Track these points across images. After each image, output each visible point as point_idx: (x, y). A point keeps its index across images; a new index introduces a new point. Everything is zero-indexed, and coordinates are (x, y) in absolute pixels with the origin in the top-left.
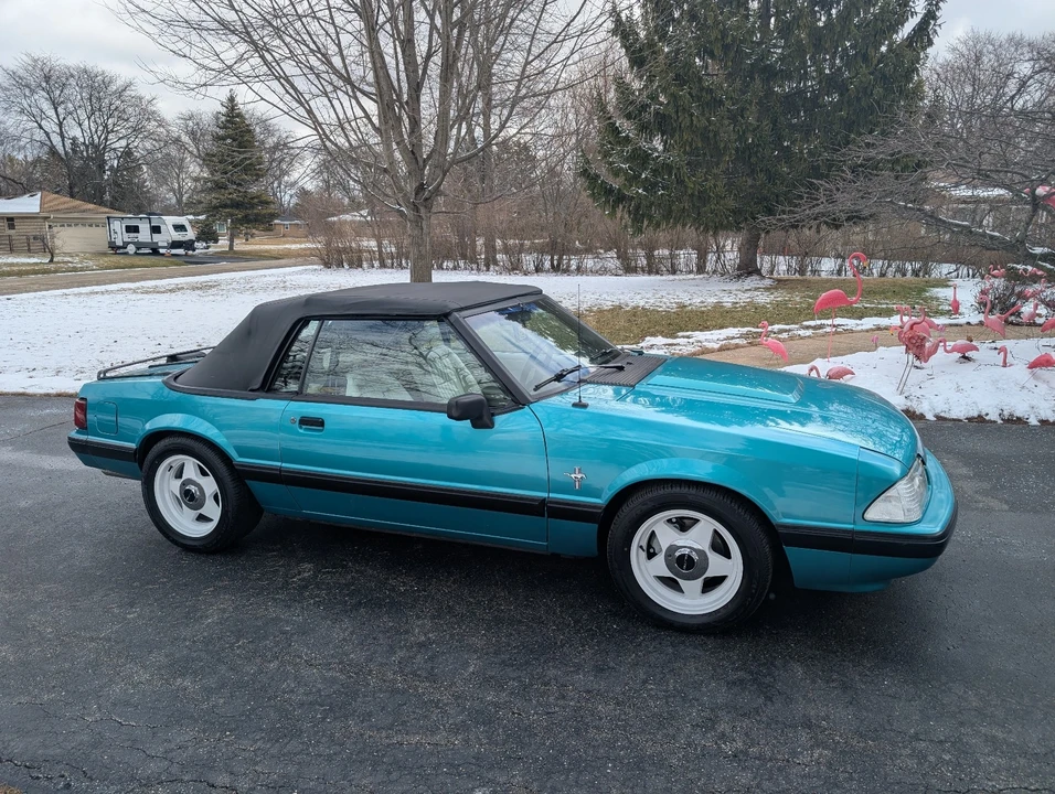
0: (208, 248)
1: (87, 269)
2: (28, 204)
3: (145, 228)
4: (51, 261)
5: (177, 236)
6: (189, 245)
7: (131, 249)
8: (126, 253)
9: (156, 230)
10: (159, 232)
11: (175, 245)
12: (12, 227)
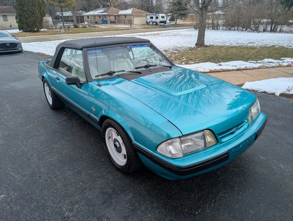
0: (170, 23)
1: (138, 29)
2: (129, 12)
3: (154, 17)
4: (131, 26)
5: (162, 20)
6: (165, 22)
7: (151, 23)
8: (150, 25)
9: (157, 18)
10: (158, 19)
11: (161, 22)
12: (126, 17)
